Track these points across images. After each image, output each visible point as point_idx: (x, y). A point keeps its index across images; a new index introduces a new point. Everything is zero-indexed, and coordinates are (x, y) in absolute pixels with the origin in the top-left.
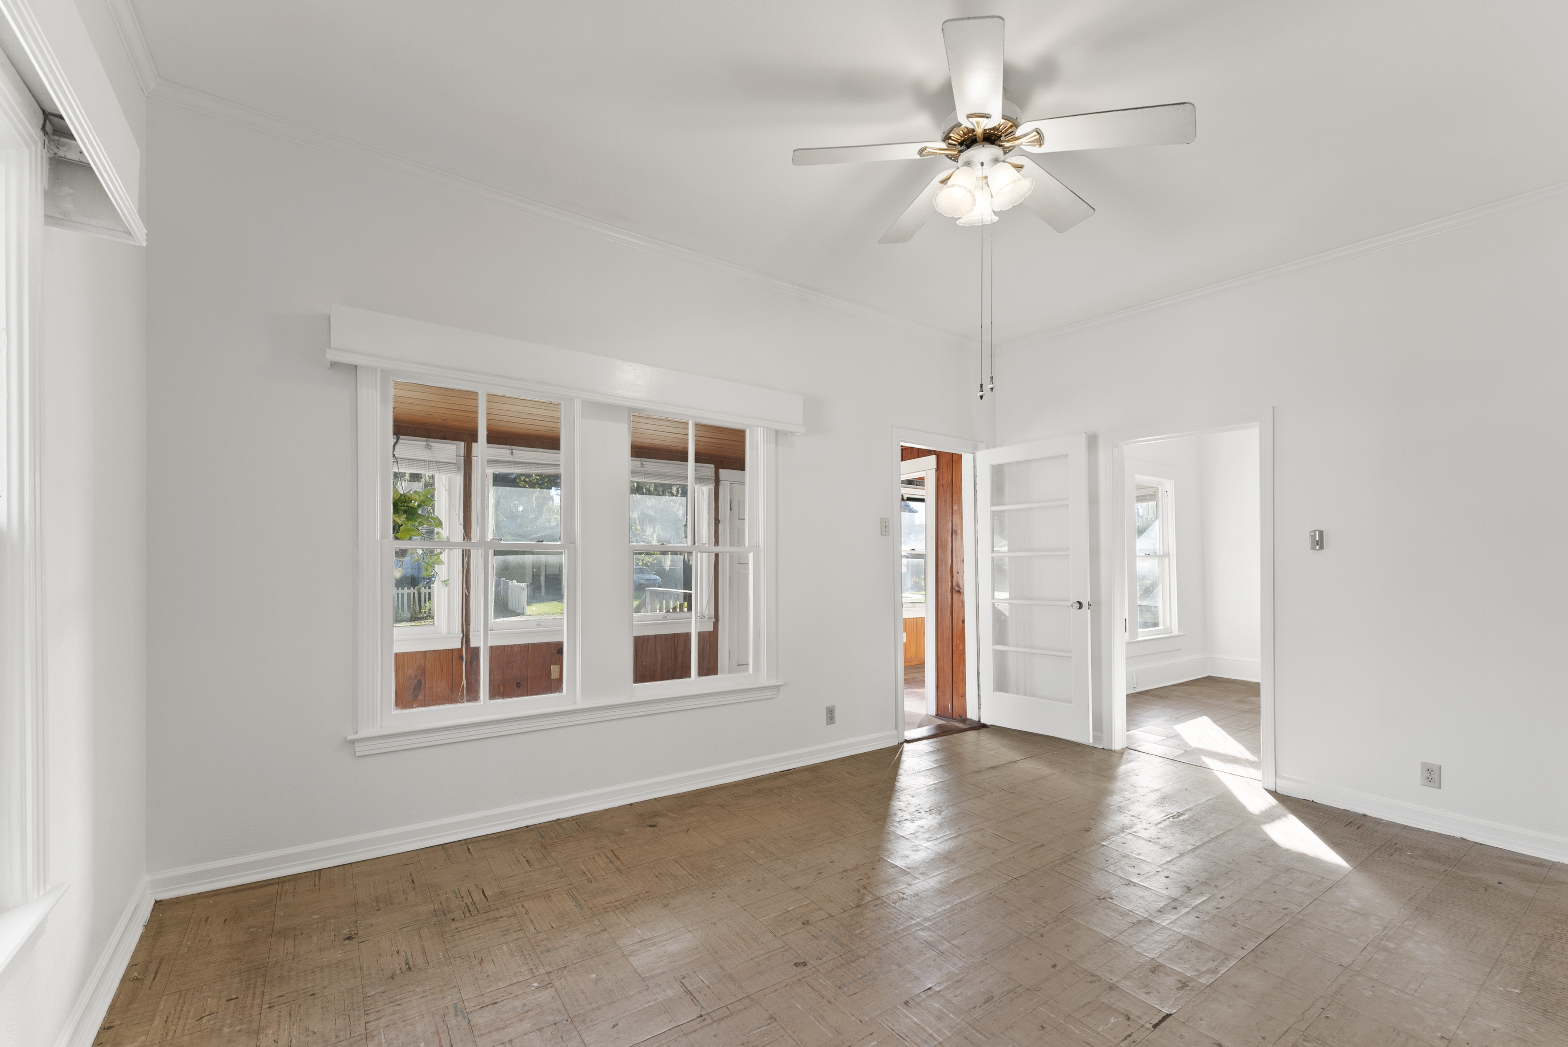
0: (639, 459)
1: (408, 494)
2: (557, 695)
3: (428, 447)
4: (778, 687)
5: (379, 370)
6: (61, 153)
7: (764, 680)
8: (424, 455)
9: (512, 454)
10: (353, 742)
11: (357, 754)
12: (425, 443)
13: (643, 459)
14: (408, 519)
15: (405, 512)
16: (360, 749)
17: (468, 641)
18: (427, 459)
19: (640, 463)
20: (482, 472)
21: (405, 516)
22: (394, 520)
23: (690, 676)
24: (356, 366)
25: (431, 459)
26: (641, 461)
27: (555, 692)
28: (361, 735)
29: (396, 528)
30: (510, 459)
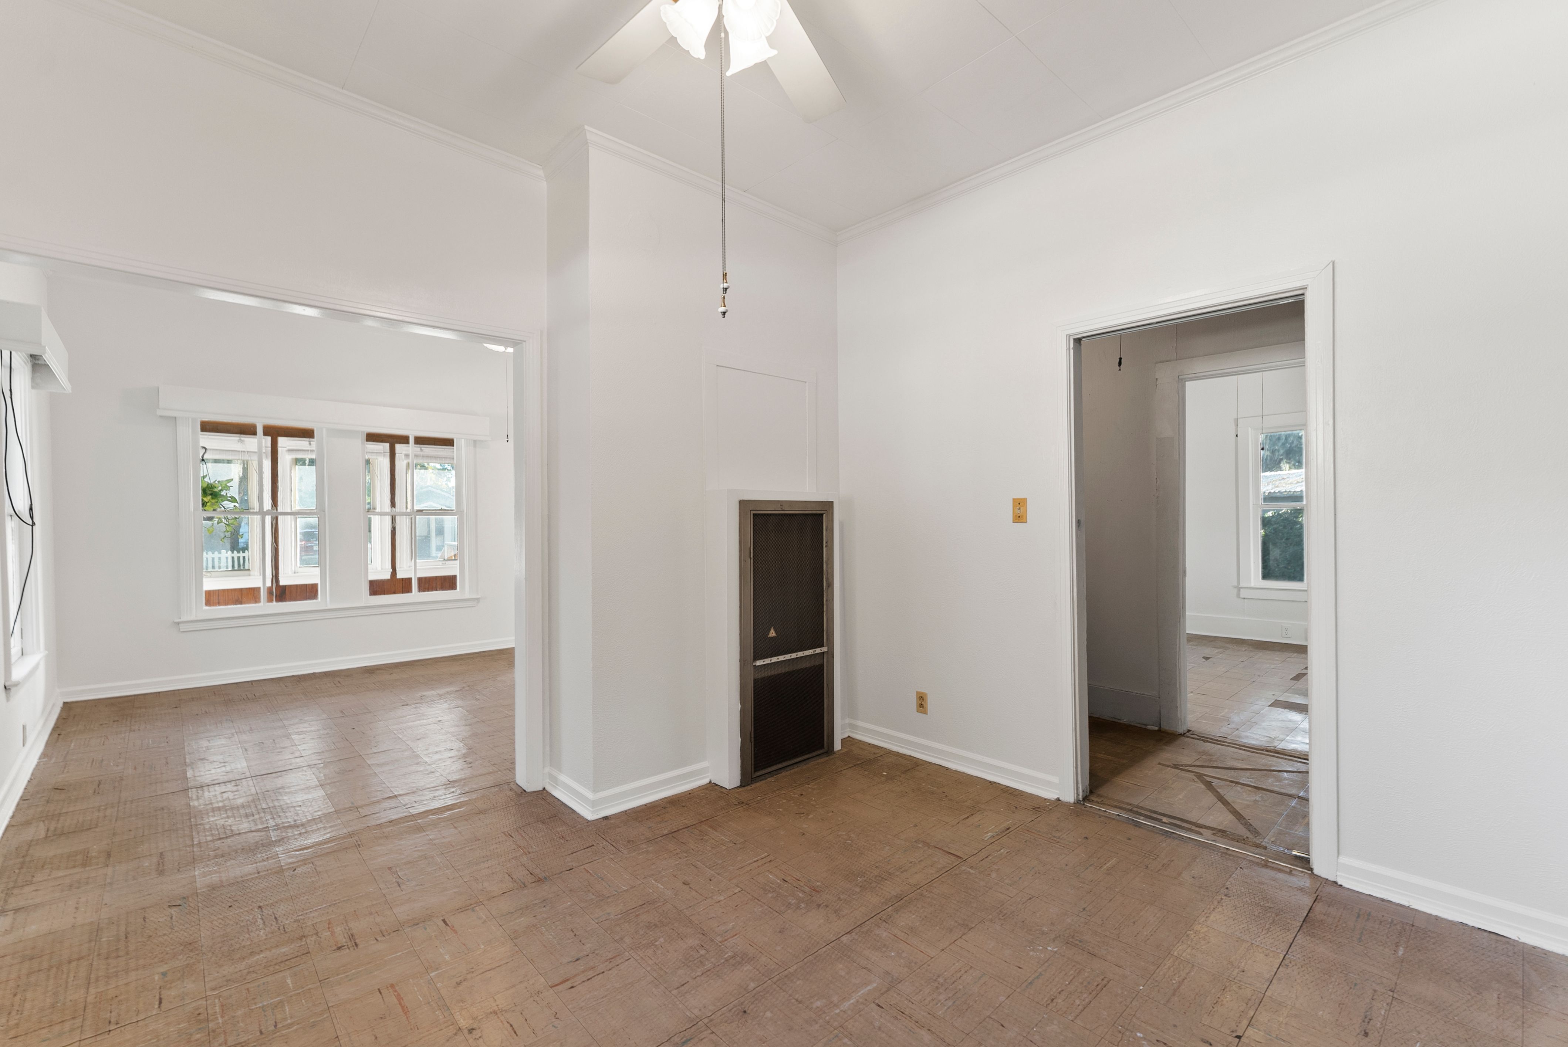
0: (419, 445)
1: (214, 484)
2: (314, 601)
3: (241, 441)
4: (478, 600)
5: (190, 419)
6: (37, 362)
7: (467, 596)
8: (238, 447)
9: (310, 444)
10: (178, 623)
11: (181, 630)
12: (238, 438)
13: (421, 446)
14: (212, 498)
15: (211, 494)
16: (183, 627)
17: (277, 581)
18: (240, 450)
19: (419, 449)
20: (285, 459)
21: (210, 497)
22: (202, 500)
23: (412, 592)
24: (176, 418)
25: (244, 450)
26: (421, 448)
27: (313, 599)
28: (184, 619)
29: (204, 504)
30: (309, 448)
